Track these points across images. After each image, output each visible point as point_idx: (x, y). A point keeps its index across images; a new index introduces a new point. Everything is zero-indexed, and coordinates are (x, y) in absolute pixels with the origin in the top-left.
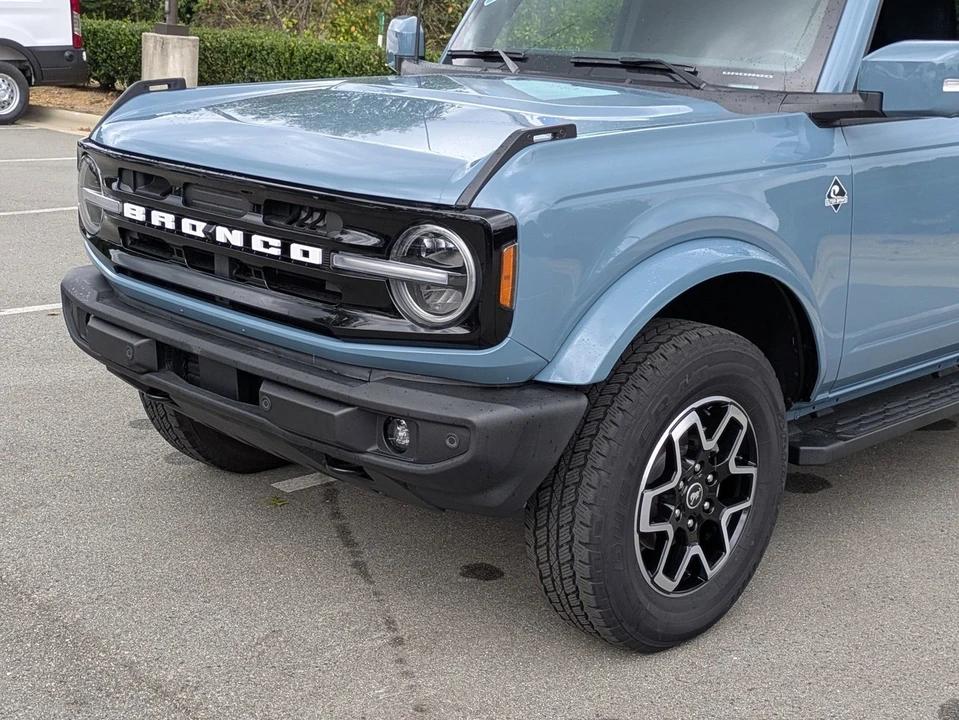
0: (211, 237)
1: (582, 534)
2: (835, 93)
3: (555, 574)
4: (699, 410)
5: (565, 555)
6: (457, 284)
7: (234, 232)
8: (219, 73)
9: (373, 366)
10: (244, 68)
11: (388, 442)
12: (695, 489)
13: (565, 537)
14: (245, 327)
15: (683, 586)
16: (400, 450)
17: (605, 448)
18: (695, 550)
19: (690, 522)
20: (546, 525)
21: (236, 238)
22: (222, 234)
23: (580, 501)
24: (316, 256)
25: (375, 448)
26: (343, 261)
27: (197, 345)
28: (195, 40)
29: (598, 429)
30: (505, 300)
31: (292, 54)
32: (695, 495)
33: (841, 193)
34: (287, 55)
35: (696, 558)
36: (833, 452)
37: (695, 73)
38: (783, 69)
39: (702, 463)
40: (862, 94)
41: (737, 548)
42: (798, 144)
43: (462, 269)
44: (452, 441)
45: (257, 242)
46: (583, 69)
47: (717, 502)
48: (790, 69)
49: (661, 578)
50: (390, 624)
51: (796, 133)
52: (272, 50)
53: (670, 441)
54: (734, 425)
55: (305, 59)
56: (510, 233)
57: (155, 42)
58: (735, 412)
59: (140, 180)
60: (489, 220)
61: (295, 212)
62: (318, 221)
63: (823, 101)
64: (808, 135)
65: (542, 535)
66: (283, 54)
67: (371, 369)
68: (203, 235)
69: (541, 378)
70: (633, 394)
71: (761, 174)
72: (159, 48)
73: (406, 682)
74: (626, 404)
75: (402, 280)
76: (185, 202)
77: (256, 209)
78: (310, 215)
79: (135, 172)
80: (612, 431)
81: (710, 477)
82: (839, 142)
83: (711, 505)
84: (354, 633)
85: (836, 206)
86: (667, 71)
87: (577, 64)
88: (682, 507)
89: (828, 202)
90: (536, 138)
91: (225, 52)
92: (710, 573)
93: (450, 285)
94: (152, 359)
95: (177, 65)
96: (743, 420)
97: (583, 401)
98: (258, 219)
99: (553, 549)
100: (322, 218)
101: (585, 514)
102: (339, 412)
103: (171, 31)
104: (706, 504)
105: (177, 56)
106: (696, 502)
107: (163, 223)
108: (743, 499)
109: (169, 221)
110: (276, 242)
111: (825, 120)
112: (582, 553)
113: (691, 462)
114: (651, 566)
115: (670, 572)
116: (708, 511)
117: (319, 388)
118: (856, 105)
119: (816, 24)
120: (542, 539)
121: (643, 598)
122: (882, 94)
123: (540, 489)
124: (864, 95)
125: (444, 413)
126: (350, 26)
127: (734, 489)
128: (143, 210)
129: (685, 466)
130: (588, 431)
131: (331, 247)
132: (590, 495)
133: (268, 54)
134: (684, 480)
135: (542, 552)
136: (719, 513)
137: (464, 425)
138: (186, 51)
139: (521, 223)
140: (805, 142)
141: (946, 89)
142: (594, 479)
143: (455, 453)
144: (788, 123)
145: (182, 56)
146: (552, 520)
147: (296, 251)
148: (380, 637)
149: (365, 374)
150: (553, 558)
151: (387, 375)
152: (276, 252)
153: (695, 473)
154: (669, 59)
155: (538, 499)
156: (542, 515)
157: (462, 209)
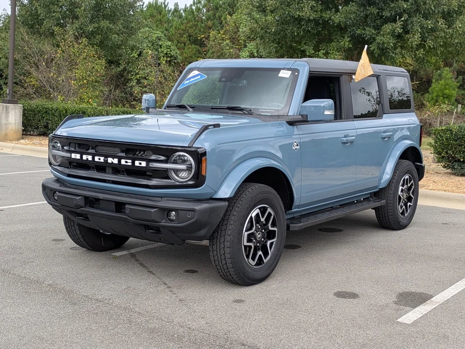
0: (106, 161)
1: (227, 244)
2: (294, 115)
3: (219, 259)
4: (259, 208)
5: (222, 252)
6: (189, 169)
7: (115, 159)
8: (31, 120)
9: (162, 196)
10: (43, 118)
11: (168, 219)
12: (259, 234)
13: (222, 246)
14: (119, 189)
15: (257, 264)
16: (172, 221)
17: (233, 218)
18: (260, 253)
19: (258, 244)
20: (216, 244)
21: (116, 161)
22: (110, 160)
23: (226, 241)
24: (144, 164)
25: (164, 221)
26: (152, 165)
27: (101, 196)
28: (21, 106)
29: (231, 213)
30: (203, 173)
31: (66, 112)
32: (259, 236)
33: (297, 145)
34: (64, 112)
35: (260, 255)
36: (300, 226)
37: (251, 110)
38: (277, 109)
39: (261, 226)
40: (301, 115)
41: (273, 254)
42: (284, 131)
43: (191, 165)
44: (189, 216)
45: (123, 162)
46: (214, 110)
47: (266, 239)
48: (280, 109)
49: (250, 260)
50: (165, 284)
51: (283, 127)
52: (57, 110)
53: (251, 217)
54: (270, 214)
55: (73, 114)
56: (204, 154)
57: (3, 107)
58: (269, 210)
59: (77, 145)
60: (198, 150)
61: (135, 152)
62: (143, 154)
63: (290, 117)
64: (286, 128)
65: (215, 247)
66: (62, 111)
67: (162, 197)
68: (103, 161)
69: (214, 197)
70: (240, 202)
71: (272, 139)
72: (5, 110)
73: (174, 295)
74: (238, 205)
75: (172, 169)
76: (96, 151)
77: (123, 151)
78: (140, 153)
79: (75, 143)
80: (235, 213)
81: (263, 230)
82: (296, 130)
83: (264, 239)
84: (154, 286)
85: (296, 149)
86: (242, 110)
87: (212, 108)
88: (256, 239)
89: (293, 148)
90: (209, 127)
91: (35, 111)
92: (265, 261)
93: (187, 170)
94: (82, 203)
95: (13, 117)
96: (272, 213)
97: (227, 203)
98: (123, 155)
99: (219, 251)
100: (144, 153)
101: (228, 238)
102: (153, 210)
103: (10, 102)
104: (263, 239)
105: (13, 113)
106: (260, 238)
107: (87, 159)
108: (274, 238)
109: (90, 158)
110: (130, 161)
111: (291, 123)
112: (227, 250)
113: (258, 225)
114: (248, 257)
115: (253, 259)
116: (263, 241)
117: (146, 204)
118: (300, 119)
119: (287, 95)
120: (215, 248)
121: (246, 266)
122: (307, 115)
123: (214, 232)
124: (302, 116)
125: (187, 207)
126: (89, 99)
127: (271, 235)
128: (79, 155)
129: (256, 226)
130: (227, 214)
131: (149, 161)
132: (230, 232)
133: (55, 112)
134: (256, 231)
135: (215, 252)
136: (266, 242)
137: (193, 210)
138: (17, 111)
139: (207, 151)
140: (286, 130)
141: (325, 113)
142: (230, 227)
143: (190, 219)
144: (280, 124)
145: (15, 113)
146: (218, 242)
147: (137, 163)
148: (163, 287)
149: (160, 199)
150: (218, 254)
151: (167, 198)
152: (130, 164)
153: (259, 229)
154: (243, 106)
155: (213, 236)
156: (215, 240)
157: (190, 147)
